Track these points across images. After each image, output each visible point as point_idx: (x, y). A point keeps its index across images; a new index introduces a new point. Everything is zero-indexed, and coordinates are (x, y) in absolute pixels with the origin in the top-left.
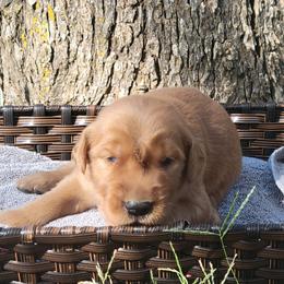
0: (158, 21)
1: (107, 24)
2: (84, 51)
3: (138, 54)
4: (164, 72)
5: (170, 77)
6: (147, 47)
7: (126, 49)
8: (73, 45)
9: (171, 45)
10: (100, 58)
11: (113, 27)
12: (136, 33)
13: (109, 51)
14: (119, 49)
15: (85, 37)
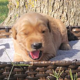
0: (67, 2)
1: (52, 2)
2: (45, 10)
3: (61, 11)
4: (69, 17)
5: (71, 18)
6: (64, 10)
7: (58, 10)
8: (42, 8)
9: (71, 9)
10: (50, 12)
11: (54, 3)
12: (61, 5)
13: (53, 10)
14: (56, 10)
15: (46, 6)
